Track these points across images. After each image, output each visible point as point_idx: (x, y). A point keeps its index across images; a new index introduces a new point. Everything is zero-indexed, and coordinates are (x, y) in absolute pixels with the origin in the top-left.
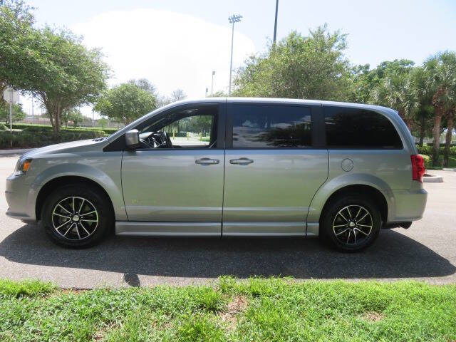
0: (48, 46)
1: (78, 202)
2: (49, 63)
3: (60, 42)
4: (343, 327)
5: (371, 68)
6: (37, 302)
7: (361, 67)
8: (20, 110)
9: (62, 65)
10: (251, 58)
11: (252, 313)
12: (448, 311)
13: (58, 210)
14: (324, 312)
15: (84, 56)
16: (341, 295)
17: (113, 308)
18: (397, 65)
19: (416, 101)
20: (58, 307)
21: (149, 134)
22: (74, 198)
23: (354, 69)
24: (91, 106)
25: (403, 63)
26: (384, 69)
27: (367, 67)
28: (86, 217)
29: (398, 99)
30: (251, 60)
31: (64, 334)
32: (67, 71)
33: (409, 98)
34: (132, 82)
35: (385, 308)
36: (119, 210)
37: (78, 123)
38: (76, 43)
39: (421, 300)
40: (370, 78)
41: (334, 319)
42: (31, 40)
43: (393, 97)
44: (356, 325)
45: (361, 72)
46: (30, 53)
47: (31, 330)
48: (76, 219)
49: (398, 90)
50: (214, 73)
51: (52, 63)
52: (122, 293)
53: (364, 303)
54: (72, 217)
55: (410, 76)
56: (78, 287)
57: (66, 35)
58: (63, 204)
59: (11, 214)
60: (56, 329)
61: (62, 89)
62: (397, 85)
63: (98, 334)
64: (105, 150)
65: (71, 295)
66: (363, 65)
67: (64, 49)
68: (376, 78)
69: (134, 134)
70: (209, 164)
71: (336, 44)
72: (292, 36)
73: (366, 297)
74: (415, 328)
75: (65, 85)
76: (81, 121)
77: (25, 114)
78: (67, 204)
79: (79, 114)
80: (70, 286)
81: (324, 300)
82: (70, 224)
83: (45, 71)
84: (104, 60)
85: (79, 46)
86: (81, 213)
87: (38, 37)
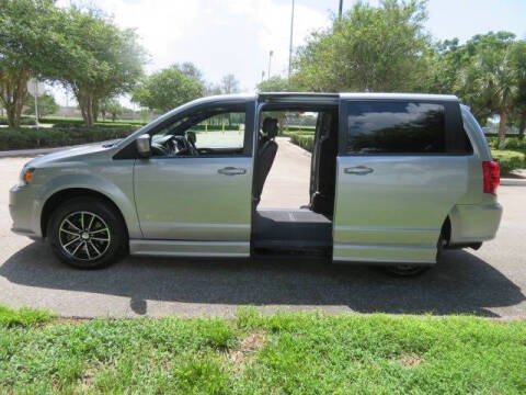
0: (74, 27)
1: (87, 218)
2: (75, 48)
3: (87, 22)
4: (370, 373)
5: (460, 44)
6: (29, 333)
7: (447, 42)
8: (52, 101)
9: (92, 50)
10: (313, 34)
11: (265, 353)
12: (503, 357)
13: (66, 226)
14: (352, 352)
15: (117, 38)
16: (376, 333)
17: (110, 343)
18: (493, 38)
19: (514, 84)
20: (50, 340)
21: (169, 137)
22: (83, 213)
23: (438, 44)
24: (129, 96)
25: (501, 35)
26: (476, 44)
27: (456, 42)
28: (96, 235)
29: (491, 82)
30: (312, 38)
31: (52, 373)
32: (96, 56)
33: (506, 82)
34: (175, 66)
35: (425, 351)
36: (132, 226)
37: (117, 116)
38: (106, 23)
39: (474, 341)
40: (459, 56)
41: (363, 362)
42: (54, 21)
43: (485, 80)
44: (387, 370)
45: (448, 49)
46: (53, 37)
47: (17, 366)
48: (85, 236)
49: (493, 71)
50: (271, 53)
51: (79, 48)
52: (124, 325)
53: (401, 343)
54: (81, 234)
55: (506, 53)
56: (80, 315)
57: (94, 13)
58: (71, 219)
59: (17, 230)
60: (44, 366)
61: (93, 77)
62: (491, 66)
63: (88, 373)
64: (115, 158)
65: (68, 325)
66: (451, 39)
67: (93, 30)
68: (466, 56)
69: (145, 140)
70: (233, 174)
71: (414, 15)
72: (357, 7)
73: (406, 336)
74: (458, 377)
75: (95, 73)
76: (120, 113)
77: (59, 107)
78: (76, 220)
79: (118, 105)
80: (70, 315)
81: (354, 339)
82: (78, 241)
83: (71, 57)
84: (139, 42)
85: (110, 26)
86: (92, 229)
87: (62, 17)
